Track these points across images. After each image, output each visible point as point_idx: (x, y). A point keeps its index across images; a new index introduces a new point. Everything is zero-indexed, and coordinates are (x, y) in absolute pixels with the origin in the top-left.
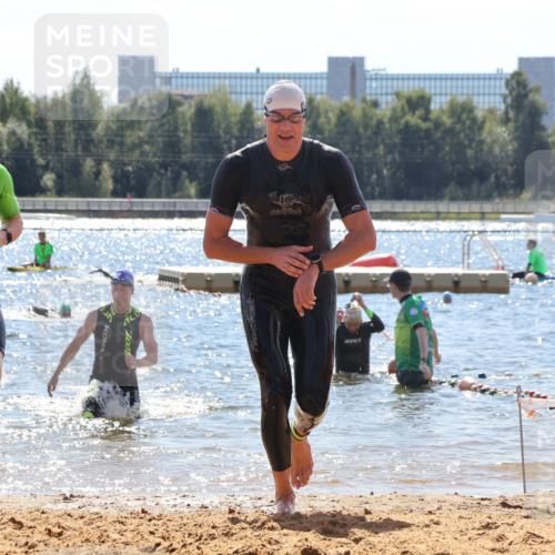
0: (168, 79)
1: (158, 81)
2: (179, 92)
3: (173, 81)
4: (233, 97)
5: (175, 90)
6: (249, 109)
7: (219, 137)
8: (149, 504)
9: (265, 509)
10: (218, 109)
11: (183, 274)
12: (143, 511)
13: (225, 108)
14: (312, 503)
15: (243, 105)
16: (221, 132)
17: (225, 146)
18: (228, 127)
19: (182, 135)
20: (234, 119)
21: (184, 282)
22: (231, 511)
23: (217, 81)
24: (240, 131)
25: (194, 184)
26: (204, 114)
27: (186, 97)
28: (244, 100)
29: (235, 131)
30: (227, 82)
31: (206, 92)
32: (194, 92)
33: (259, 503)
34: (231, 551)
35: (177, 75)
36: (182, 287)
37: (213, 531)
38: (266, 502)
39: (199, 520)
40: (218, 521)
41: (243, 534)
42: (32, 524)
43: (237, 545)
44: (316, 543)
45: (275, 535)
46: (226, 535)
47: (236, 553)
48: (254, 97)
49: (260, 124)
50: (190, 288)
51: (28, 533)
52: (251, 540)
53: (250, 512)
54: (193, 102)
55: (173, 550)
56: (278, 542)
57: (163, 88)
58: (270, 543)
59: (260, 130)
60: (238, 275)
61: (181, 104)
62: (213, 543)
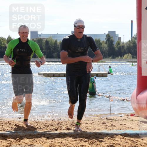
0: (40, 35)
1: (38, 36)
4: (53, 39)
5: (42, 37)
6: (56, 41)
8: (36, 119)
9: (59, 120)
10: (50, 41)
11: (43, 73)
12: (35, 121)
13: (51, 41)
15: (55, 40)
16: (51, 46)
17: (52, 48)
18: (52, 44)
19: (43, 46)
20: (53, 43)
21: (43, 75)
22: (52, 121)
23: (50, 36)
24: (54, 45)
26: (47, 42)
28: (55, 39)
29: (53, 45)
30: (52, 36)
31: (48, 38)
32: (45, 38)
33: (58, 119)
34: (52, 129)
35: (42, 34)
36: (43, 76)
37: (49, 125)
38: (59, 119)
39: (46, 123)
40: (50, 123)
41: (55, 125)
42: (13, 123)
43: (54, 128)
44: (69, 127)
45: (61, 125)
46: (51, 125)
47: (53, 129)
48: (57, 39)
49: (58, 44)
50: (44, 76)
51: (12, 125)
52: (57, 127)
53: (56, 121)
54: (45, 40)
55: (41, 129)
56: (62, 127)
57: (39, 37)
58: (60, 127)
59: (58, 45)
60: (54, 73)
61: (43, 40)
62: (49, 127)
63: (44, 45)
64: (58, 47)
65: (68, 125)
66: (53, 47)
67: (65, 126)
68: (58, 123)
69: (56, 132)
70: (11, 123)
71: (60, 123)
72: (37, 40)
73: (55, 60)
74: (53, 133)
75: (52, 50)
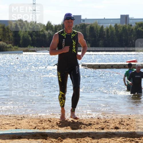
0: (84, 20)
1: (82, 21)
2: (87, 23)
3: (85, 21)
4: (99, 24)
5: (86, 23)
6: (102, 27)
7: (95, 33)
9: (106, 118)
10: (95, 27)
11: (87, 65)
13: (97, 26)
14: (117, 117)
15: (101, 26)
16: (96, 32)
17: (97, 35)
20: (99, 29)
22: (98, 118)
23: (95, 21)
25: (89, 44)
26: (92, 28)
27: (88, 24)
28: (101, 25)
29: (99, 32)
30: (97, 21)
31: (93, 23)
32: (90, 23)
33: (104, 117)
34: (98, 128)
35: (86, 19)
36: (87, 67)
37: (94, 123)
38: (106, 116)
39: (91, 120)
40: (95, 121)
41: (101, 124)
42: (53, 121)
43: (100, 126)
44: (118, 126)
45: (108, 124)
46: (97, 124)
47: (100, 128)
48: (104, 24)
49: (105, 30)
50: (89, 68)
51: (52, 123)
52: (103, 125)
53: (103, 119)
54: (89, 25)
55: (85, 127)
56: (109, 125)
57: (83, 23)
58: (107, 126)
59: (105, 32)
60: (99, 65)
61: (87, 26)
62: (94, 126)
63: (88, 32)
64: (105, 35)
65: (116, 124)
66: (99, 34)
67: (113, 125)
68: (104, 121)
69: (102, 131)
70: (51, 120)
71: (107, 121)
72: (80, 26)
73: (101, 49)
74: (99, 132)
75: (97, 37)
